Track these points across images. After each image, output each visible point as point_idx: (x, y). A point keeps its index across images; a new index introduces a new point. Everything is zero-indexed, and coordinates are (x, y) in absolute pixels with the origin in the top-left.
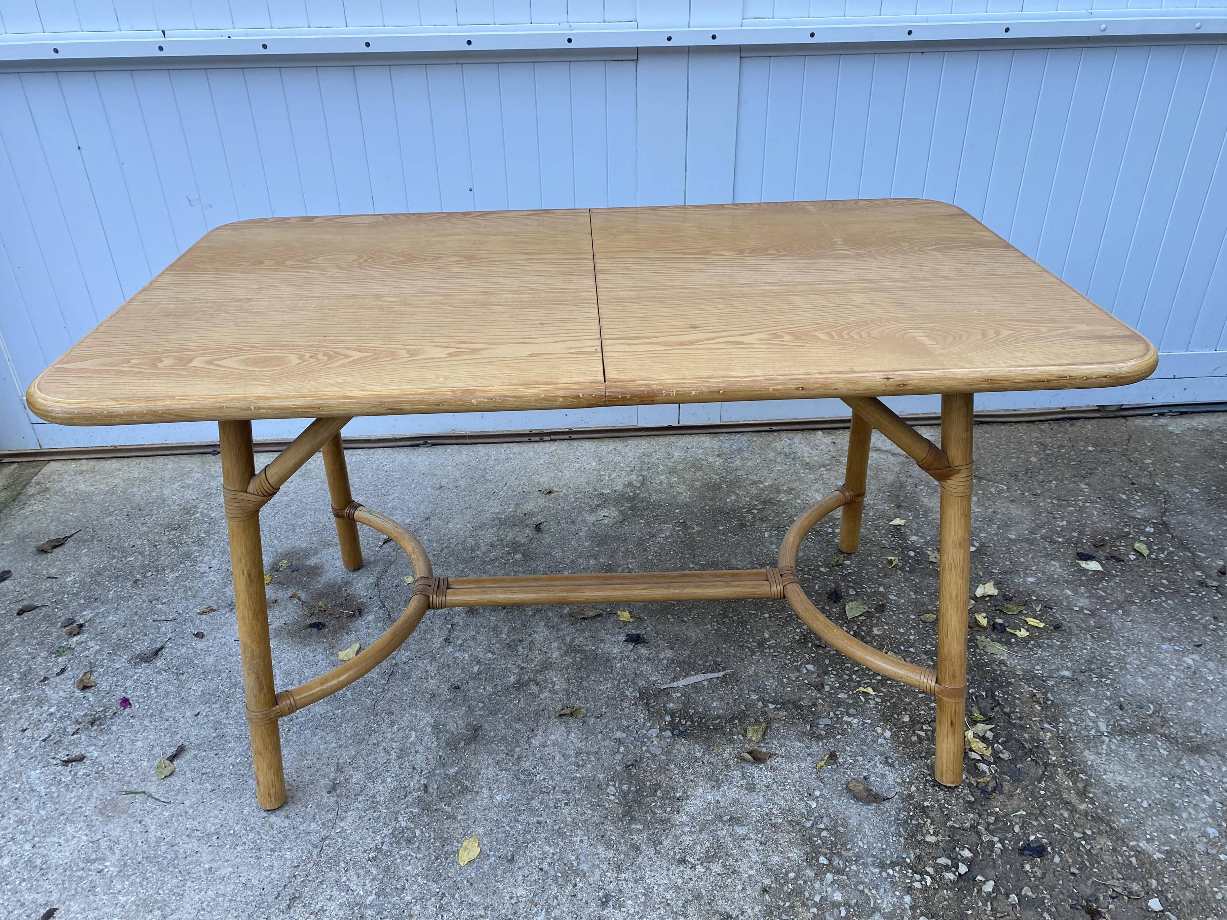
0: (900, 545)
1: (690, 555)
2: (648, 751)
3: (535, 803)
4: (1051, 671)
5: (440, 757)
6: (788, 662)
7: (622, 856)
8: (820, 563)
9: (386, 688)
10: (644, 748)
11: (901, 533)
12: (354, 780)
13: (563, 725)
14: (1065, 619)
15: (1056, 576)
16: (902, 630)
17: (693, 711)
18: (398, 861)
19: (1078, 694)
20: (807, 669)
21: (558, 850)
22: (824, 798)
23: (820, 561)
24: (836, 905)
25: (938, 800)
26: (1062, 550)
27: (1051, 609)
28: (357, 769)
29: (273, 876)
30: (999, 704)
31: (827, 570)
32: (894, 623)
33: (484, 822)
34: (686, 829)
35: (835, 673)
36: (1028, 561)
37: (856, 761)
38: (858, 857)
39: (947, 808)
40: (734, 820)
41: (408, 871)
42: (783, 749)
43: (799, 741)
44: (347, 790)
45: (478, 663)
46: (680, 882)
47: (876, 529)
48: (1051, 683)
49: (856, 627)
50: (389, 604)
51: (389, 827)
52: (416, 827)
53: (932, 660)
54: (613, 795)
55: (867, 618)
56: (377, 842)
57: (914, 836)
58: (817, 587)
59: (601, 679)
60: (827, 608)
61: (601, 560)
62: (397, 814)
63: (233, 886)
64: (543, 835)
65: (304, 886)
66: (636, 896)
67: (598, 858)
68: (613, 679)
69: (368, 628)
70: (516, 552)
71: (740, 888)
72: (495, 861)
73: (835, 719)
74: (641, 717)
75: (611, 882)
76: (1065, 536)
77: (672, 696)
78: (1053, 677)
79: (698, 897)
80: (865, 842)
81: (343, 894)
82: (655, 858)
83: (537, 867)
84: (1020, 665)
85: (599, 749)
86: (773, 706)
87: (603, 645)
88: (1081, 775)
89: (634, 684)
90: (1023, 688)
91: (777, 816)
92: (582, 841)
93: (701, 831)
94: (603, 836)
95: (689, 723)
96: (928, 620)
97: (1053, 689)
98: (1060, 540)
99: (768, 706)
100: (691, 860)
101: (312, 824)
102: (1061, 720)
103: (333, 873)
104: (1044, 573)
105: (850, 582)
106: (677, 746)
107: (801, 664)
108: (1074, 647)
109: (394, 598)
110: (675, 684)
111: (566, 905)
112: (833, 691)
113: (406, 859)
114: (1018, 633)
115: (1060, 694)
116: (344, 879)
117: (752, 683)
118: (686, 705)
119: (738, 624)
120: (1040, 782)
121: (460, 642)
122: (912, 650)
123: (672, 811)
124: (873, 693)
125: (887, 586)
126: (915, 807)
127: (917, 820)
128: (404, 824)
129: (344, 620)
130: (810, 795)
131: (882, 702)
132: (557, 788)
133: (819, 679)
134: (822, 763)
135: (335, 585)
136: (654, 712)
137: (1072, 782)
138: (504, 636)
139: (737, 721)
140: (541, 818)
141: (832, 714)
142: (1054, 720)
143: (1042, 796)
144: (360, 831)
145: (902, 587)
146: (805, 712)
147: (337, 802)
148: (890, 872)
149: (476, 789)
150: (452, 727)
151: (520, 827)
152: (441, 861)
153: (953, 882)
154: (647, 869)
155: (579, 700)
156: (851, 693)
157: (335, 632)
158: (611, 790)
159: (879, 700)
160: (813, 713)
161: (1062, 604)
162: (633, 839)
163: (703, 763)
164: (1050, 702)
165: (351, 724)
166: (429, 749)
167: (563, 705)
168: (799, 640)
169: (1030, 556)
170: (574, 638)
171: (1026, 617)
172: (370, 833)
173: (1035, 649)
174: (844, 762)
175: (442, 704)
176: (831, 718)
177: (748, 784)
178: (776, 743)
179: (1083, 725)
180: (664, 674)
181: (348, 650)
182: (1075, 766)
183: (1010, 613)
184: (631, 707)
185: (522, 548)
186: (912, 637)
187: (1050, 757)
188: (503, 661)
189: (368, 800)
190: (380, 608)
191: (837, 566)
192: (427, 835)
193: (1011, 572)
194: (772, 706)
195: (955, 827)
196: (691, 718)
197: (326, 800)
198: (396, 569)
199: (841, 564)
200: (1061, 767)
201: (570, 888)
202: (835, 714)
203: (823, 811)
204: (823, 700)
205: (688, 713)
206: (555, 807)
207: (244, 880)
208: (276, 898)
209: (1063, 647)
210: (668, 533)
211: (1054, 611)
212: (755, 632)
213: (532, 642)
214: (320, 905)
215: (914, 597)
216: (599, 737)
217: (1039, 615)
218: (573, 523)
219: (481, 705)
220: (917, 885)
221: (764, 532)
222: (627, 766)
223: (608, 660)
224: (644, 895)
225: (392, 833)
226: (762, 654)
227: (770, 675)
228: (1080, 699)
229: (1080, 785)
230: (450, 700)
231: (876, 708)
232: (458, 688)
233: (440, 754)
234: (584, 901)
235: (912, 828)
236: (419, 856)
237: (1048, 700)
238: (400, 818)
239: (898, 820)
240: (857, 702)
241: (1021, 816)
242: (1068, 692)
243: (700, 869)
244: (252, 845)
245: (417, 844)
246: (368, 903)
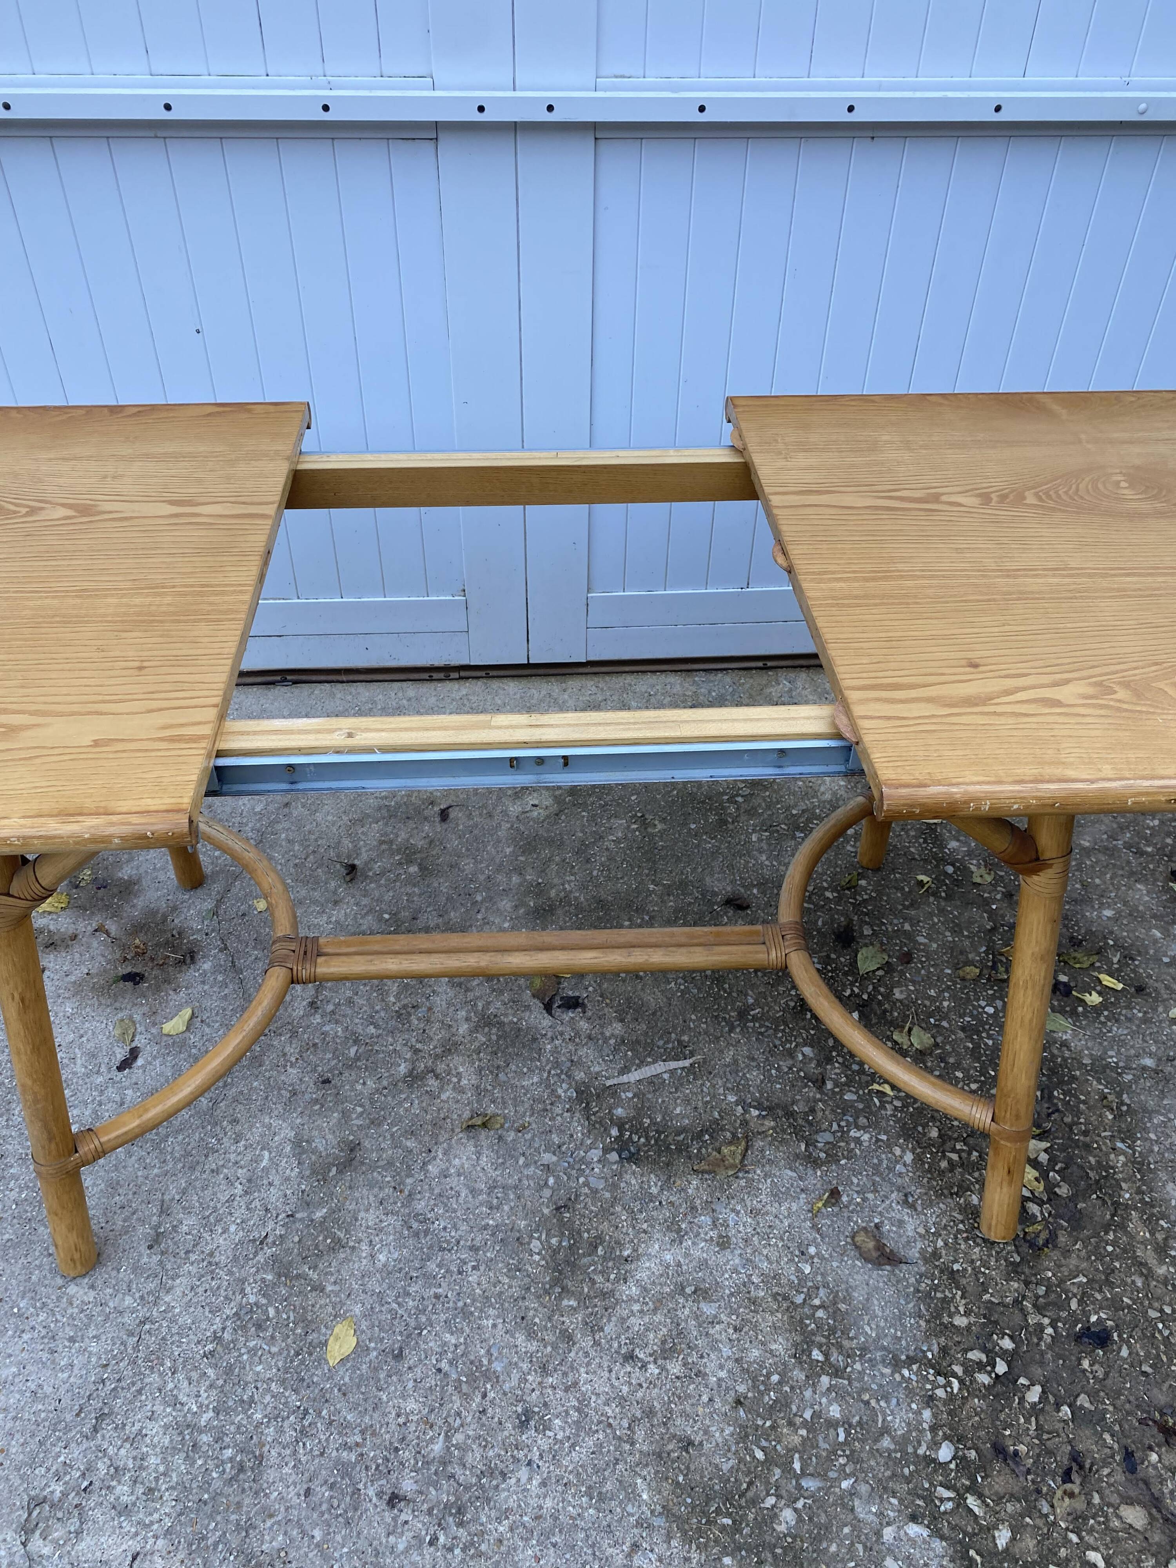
0: (935, 856)
1: (650, 869)
2: (586, 1184)
3: (432, 1266)
4: (1128, 1058)
5: (303, 1192)
6: (777, 1042)
7: (549, 1349)
8: (825, 884)
9: (229, 1080)
10: (581, 1180)
11: (936, 836)
12: (185, 1229)
13: (472, 1142)
14: (1150, 976)
15: (1141, 908)
16: (932, 993)
17: (648, 1121)
18: (245, 1357)
19: (1163, 1095)
20: (803, 1055)
21: (462, 1340)
22: (822, 1258)
23: (826, 881)
24: (833, 1424)
25: (972, 1262)
26: (1151, 866)
27: (1133, 960)
28: (188, 1211)
29: (72, 1380)
30: (1058, 1110)
31: (835, 895)
32: (923, 981)
33: (363, 1296)
34: (636, 1307)
35: (840, 1060)
36: (1105, 883)
37: (864, 1200)
38: (864, 1349)
39: (984, 1273)
40: (702, 1293)
41: (258, 1373)
42: (769, 1181)
43: (791, 1169)
44: (175, 1243)
45: (356, 1042)
46: (625, 1389)
47: (903, 829)
48: (1128, 1077)
49: (871, 988)
50: (232, 944)
51: (232, 1305)
52: (270, 1303)
53: (972, 1041)
54: (538, 1254)
55: (886, 973)
56: (215, 1327)
57: (939, 1316)
58: (820, 923)
59: (525, 1070)
60: (833, 956)
61: (528, 877)
62: (244, 1283)
63: (17, 1396)
64: (443, 1317)
65: (116, 1397)
66: (567, 1412)
67: (516, 1353)
68: (542, 1069)
69: (203, 983)
70: (410, 862)
71: (705, 1398)
72: (377, 1358)
73: (839, 1134)
74: (578, 1129)
75: (533, 1390)
76: (1156, 844)
77: (620, 1096)
78: (1130, 1069)
79: (650, 1413)
80: (874, 1326)
81: (168, 1410)
82: (592, 1353)
83: (434, 1366)
84: (1088, 1048)
85: (520, 1180)
86: (757, 1113)
87: (528, 1013)
88: (1162, 1222)
89: (569, 1077)
90: (1091, 1085)
91: (757, 1287)
92: (494, 1326)
93: (655, 1310)
94: (523, 1318)
95: (642, 1140)
96: (968, 977)
97: (1131, 1087)
98: (1149, 849)
99: (750, 1112)
100: (641, 1356)
101: (127, 1298)
102: (1139, 1135)
103: (155, 1376)
104: (1125, 903)
105: (866, 914)
106: (627, 1177)
107: (796, 1046)
108: (1161, 1022)
109: (240, 936)
110: (625, 1079)
111: (473, 1427)
112: (837, 1090)
113: (255, 1354)
114: (1087, 998)
115: (1139, 1094)
116: (171, 1386)
117: (729, 1077)
118: (640, 1112)
119: (712, 983)
120: (1106, 1233)
121: (330, 1007)
122: (945, 1024)
123: (617, 1280)
124: (891, 1094)
125: (914, 922)
126: (942, 1272)
127: (944, 1292)
128: (252, 1299)
129: (170, 969)
130: (803, 1253)
131: (903, 1106)
132: (462, 1243)
133: (820, 1070)
134: (820, 1205)
135: (157, 912)
136: (596, 1122)
137: (1150, 1232)
138: (392, 999)
139: (707, 1137)
140: (440, 1290)
141: (835, 1127)
142: (1128, 1136)
143: (1110, 1254)
144: (192, 1309)
145: (934, 924)
146: (800, 1121)
147: (161, 1262)
148: (906, 1372)
149: (351, 1244)
150: (319, 1144)
151: (411, 1303)
152: (304, 1357)
153: (988, 1388)
154: (582, 1370)
155: (494, 1102)
156: (861, 1092)
157: (158, 989)
158: (535, 1245)
159: (898, 1103)
160: (810, 1124)
161: (1147, 953)
162: (563, 1322)
163: (660, 1203)
164: (1125, 1108)
165: (180, 1137)
166: (288, 1179)
167: (472, 1111)
168: (794, 1008)
169: (1108, 876)
170: (489, 1003)
171: (1100, 973)
172: (207, 1313)
173: (1109, 1024)
174: (850, 1202)
175: (305, 1108)
176: (834, 1133)
177: (720, 1236)
178: (758, 1172)
179: (1167, 1143)
180: (611, 1061)
181: (175, 1020)
182: (1153, 1206)
183: (1077, 966)
184: (565, 1114)
185: (418, 856)
186: (946, 1004)
187: (1122, 1193)
188: (390, 1039)
189: (203, 1260)
190: (221, 950)
191: (848, 889)
192: (285, 1316)
193: (1082, 900)
194: (755, 1113)
195: (992, 1303)
196: (646, 1130)
197: (145, 1259)
198: (242, 888)
199: (854, 887)
200: (1136, 1208)
201: (478, 1399)
202: (839, 1126)
203: (819, 1278)
204: (824, 1102)
205: (641, 1123)
206: (460, 1273)
207: (33, 1387)
208: (78, 1415)
209: (1146, 1020)
210: (620, 834)
211: (1137, 963)
212: (735, 994)
213: (430, 1009)
214: (137, 1426)
215: (950, 939)
216: (521, 1161)
217: (1117, 969)
218: (490, 816)
219: (359, 1109)
220: (940, 1393)
221: (751, 834)
222: (558, 1209)
223: (534, 1040)
224: (578, 1410)
225: (236, 1314)
226: (744, 1027)
227: (754, 1064)
228: (1165, 1102)
229: (1160, 1236)
230: (316, 1101)
231: (895, 1116)
232: (327, 1081)
233: (303, 1187)
234: (496, 1419)
235: (936, 1305)
236: (274, 1350)
237: (1122, 1103)
238: (248, 1290)
239: (918, 1291)
240: (869, 1107)
241: (1080, 1285)
242: (1150, 1091)
243: (653, 1369)
244: (44, 1332)
245: (271, 1330)
246: (203, 1423)
